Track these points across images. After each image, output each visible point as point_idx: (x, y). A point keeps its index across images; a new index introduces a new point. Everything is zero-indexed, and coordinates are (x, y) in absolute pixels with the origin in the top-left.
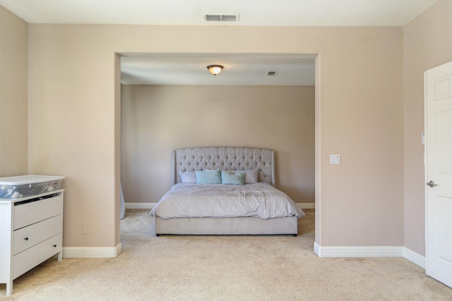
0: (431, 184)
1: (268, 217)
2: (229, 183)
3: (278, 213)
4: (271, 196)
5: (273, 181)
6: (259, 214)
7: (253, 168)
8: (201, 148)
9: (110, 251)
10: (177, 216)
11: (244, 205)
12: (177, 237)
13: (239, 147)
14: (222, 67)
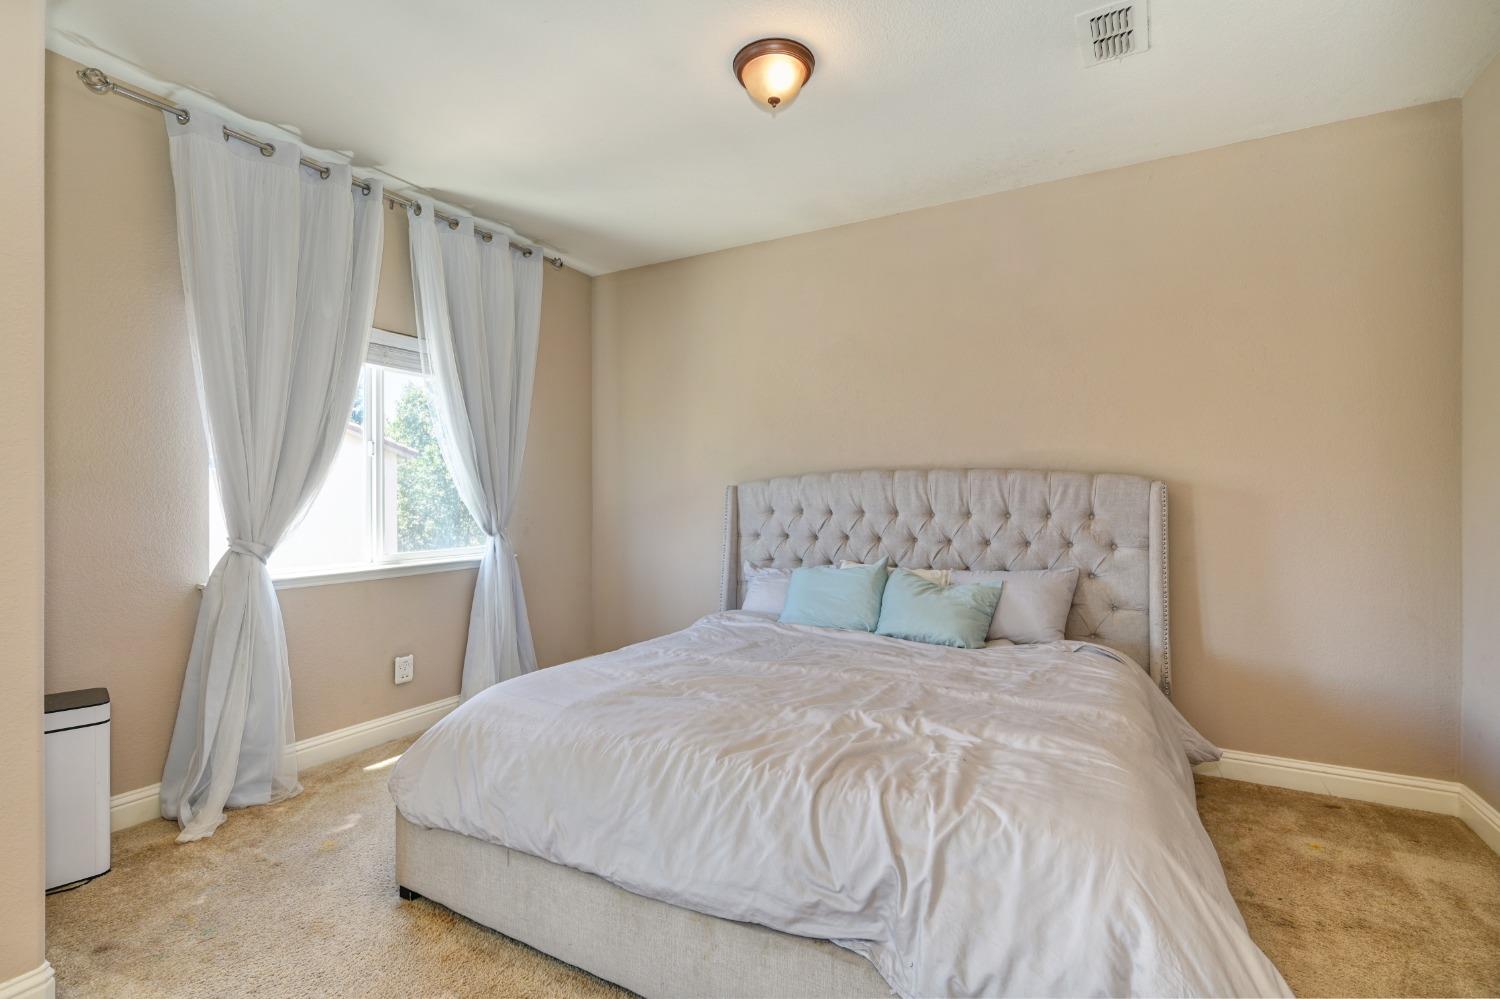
2: (906, 631)
4: (1003, 815)
7: (1050, 562)
8: (825, 474)
13: (983, 469)
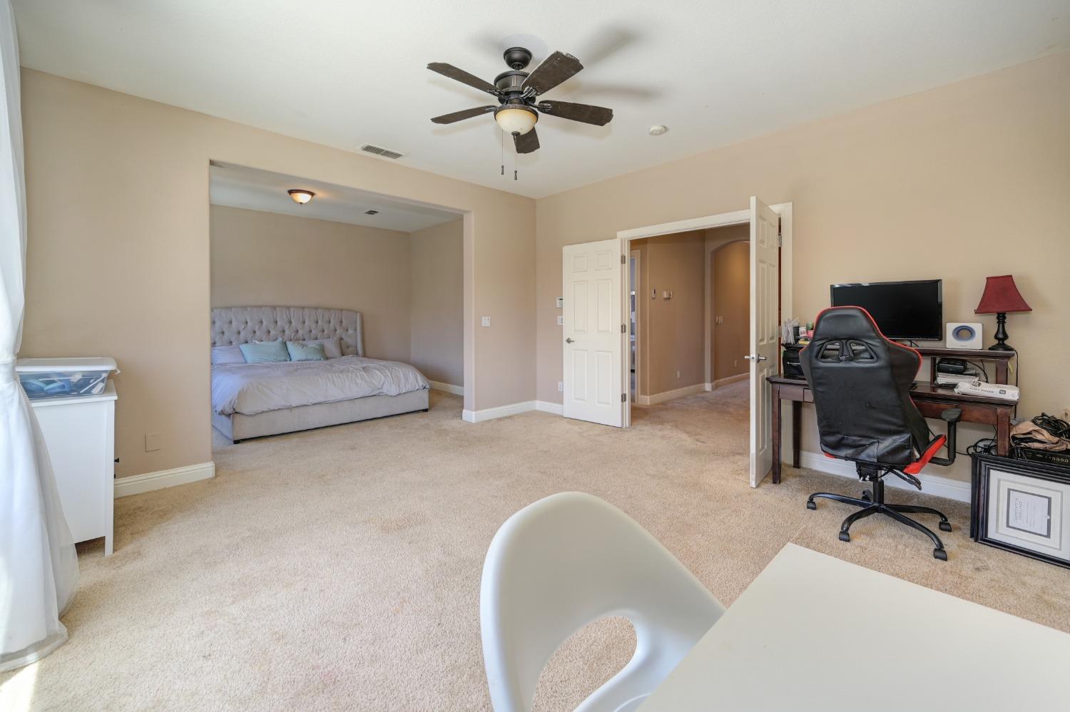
0: (569, 341)
1: (398, 392)
2: (304, 358)
3: (409, 388)
5: (360, 352)
6: (385, 392)
7: (332, 336)
8: (244, 308)
9: (205, 470)
10: (272, 408)
11: (366, 382)
12: (270, 439)
13: (310, 308)
14: (312, 194)
